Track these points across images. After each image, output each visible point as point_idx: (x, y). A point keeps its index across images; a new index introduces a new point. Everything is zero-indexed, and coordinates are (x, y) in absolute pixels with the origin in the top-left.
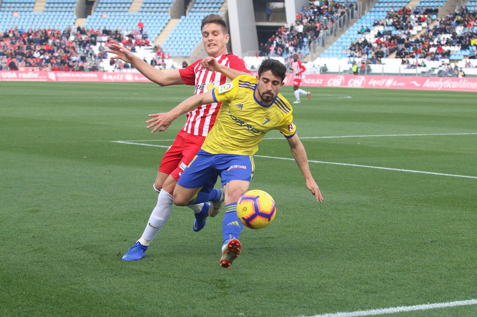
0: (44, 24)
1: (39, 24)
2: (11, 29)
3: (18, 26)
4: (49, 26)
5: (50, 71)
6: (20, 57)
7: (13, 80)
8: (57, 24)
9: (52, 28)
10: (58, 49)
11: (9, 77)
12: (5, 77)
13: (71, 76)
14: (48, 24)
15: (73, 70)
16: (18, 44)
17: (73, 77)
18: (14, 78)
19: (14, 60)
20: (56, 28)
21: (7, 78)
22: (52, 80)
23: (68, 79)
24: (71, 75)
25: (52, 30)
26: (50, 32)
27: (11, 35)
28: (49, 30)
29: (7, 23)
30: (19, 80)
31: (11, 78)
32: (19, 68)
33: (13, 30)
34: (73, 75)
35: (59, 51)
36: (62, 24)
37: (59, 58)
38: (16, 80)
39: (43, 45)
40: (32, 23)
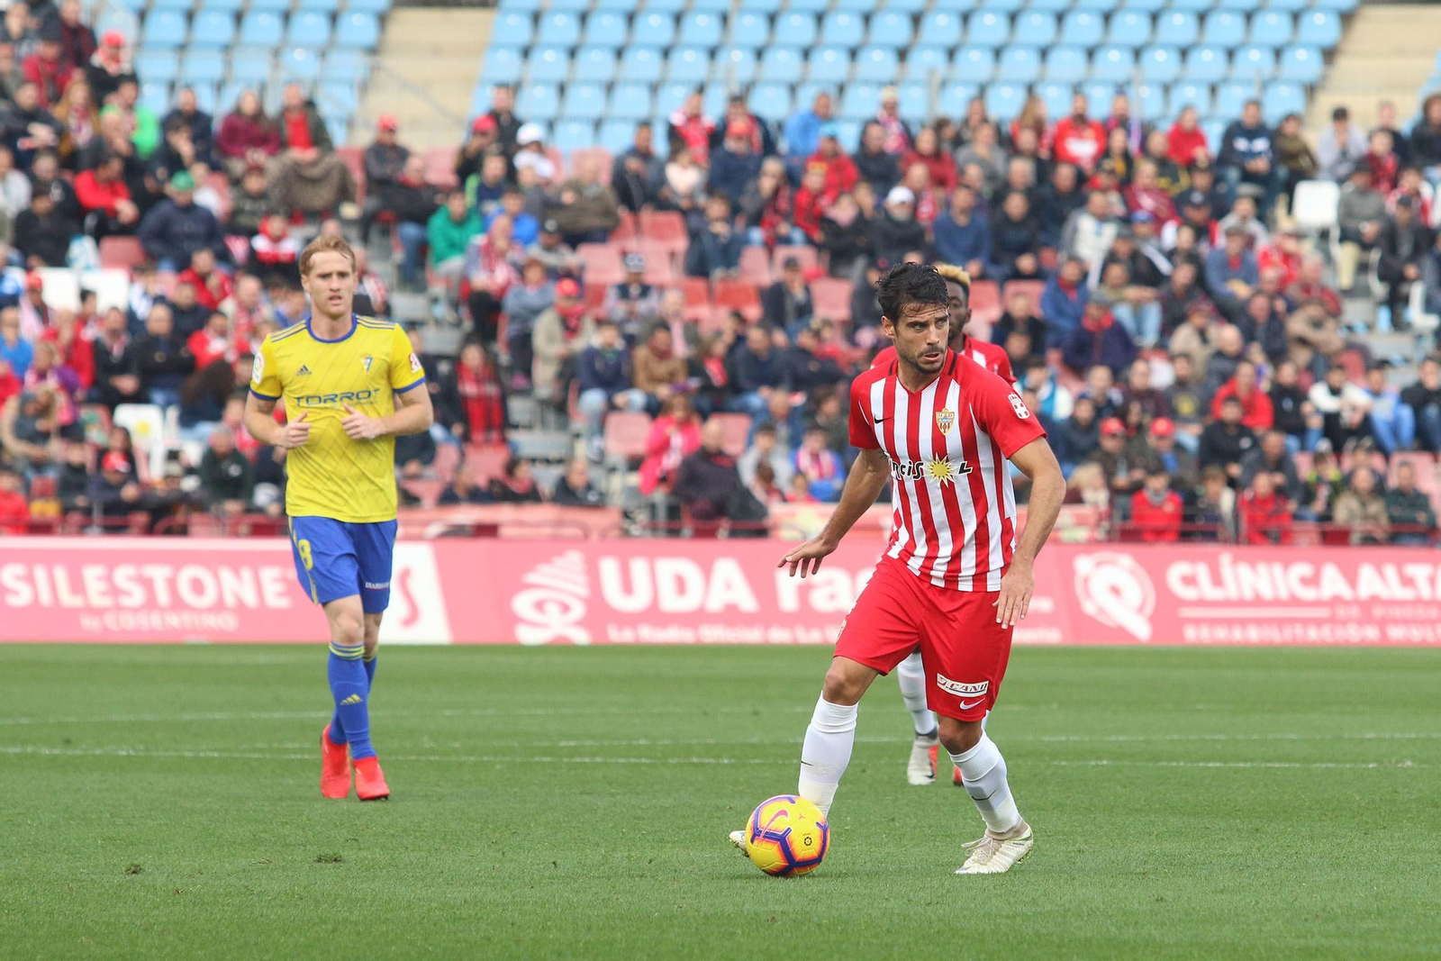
0: (1021, 63)
1: (975, 63)
2: (694, 118)
3: (749, 87)
4: (1077, 89)
5: (1092, 545)
6: (780, 400)
7: (714, 634)
8: (1161, 61)
9: (1100, 105)
10: (1171, 322)
11: (671, 602)
12: (638, 602)
13: (1308, 594)
14: (1067, 64)
15: (1334, 537)
16: (759, 269)
17: (1336, 601)
18: (731, 615)
19: (722, 431)
20: (1146, 104)
21: (653, 615)
22: (1121, 632)
23: (1280, 622)
24: (1313, 581)
25: (1104, 131)
26: (1082, 148)
27: (684, 178)
28: (1079, 122)
29: (643, 63)
30: (779, 636)
31: (698, 617)
32: (776, 509)
33: (710, 118)
34: (1332, 582)
35: (1184, 338)
36: (1208, 62)
37: (1186, 406)
38: (753, 636)
39: (1018, 276)
40: (902, 54)
